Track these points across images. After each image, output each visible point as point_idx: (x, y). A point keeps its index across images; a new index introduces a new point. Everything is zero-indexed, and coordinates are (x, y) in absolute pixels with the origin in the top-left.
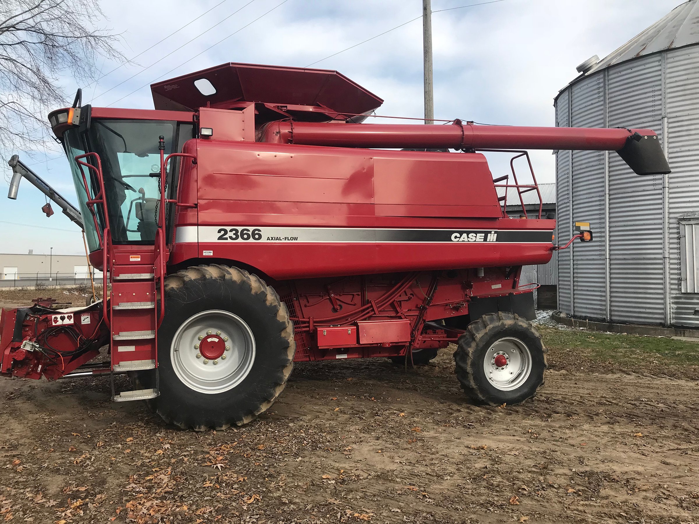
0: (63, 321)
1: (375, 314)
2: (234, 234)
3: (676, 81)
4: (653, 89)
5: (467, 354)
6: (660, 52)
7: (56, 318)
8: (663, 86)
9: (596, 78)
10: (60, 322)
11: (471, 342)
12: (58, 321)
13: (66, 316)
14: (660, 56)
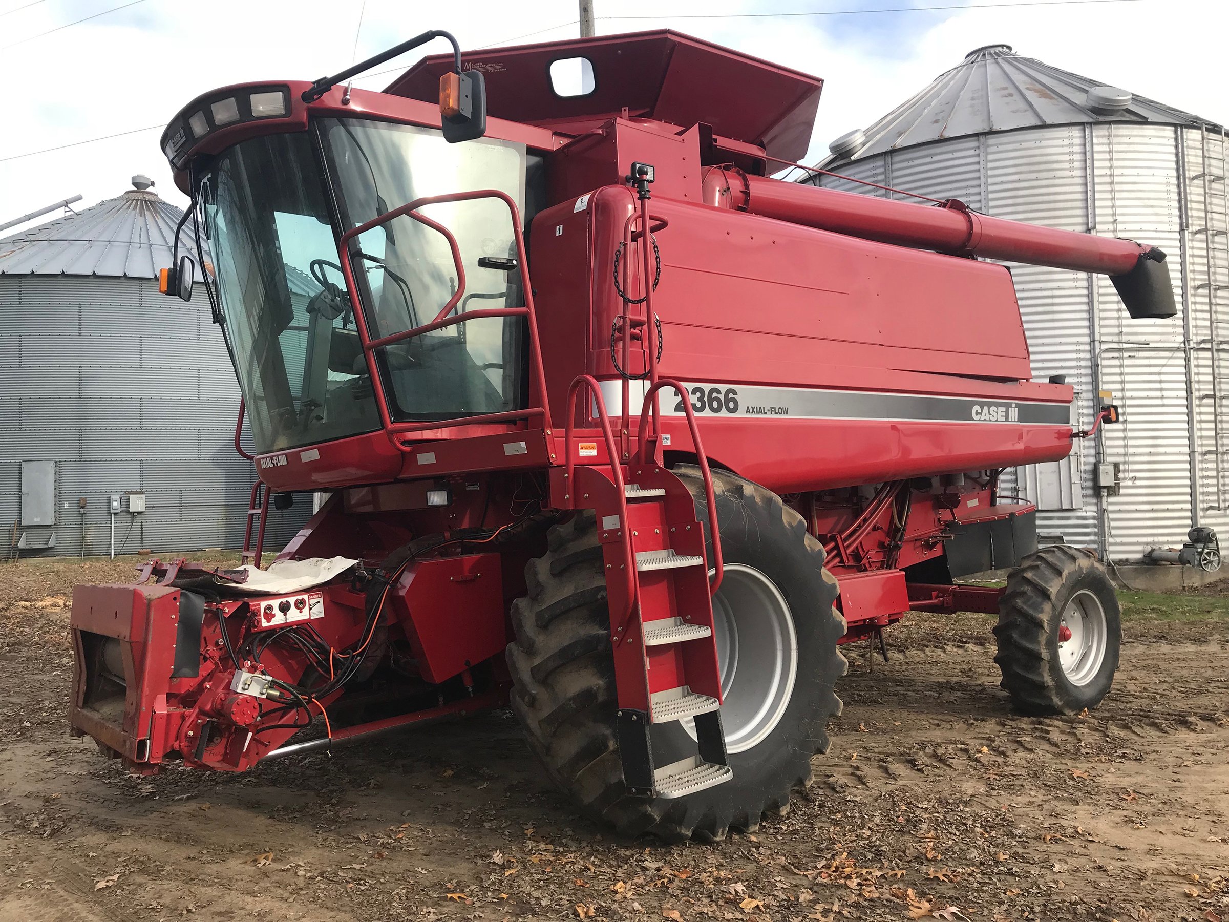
0: (285, 615)
1: (842, 561)
2: (699, 399)
3: (1002, 183)
4: (968, 192)
5: (1040, 625)
6: (977, 135)
7: (270, 608)
8: (983, 188)
9: (871, 166)
10: (279, 619)
11: (1041, 604)
12: (274, 616)
13: (292, 600)
14: (978, 140)
